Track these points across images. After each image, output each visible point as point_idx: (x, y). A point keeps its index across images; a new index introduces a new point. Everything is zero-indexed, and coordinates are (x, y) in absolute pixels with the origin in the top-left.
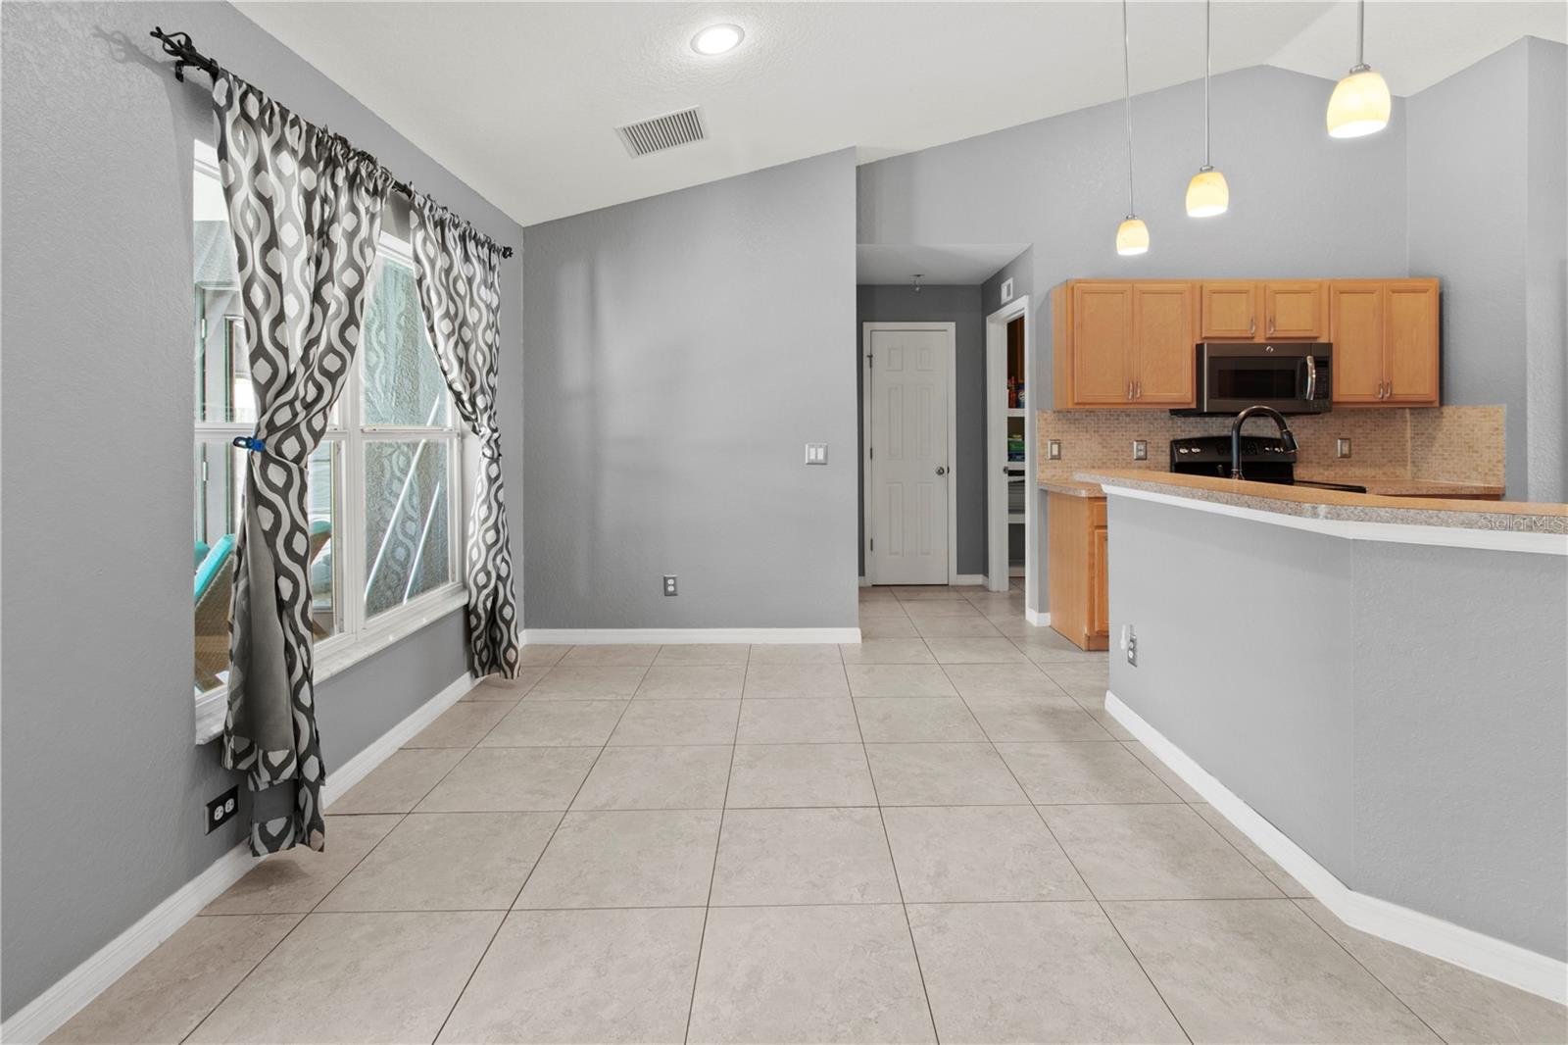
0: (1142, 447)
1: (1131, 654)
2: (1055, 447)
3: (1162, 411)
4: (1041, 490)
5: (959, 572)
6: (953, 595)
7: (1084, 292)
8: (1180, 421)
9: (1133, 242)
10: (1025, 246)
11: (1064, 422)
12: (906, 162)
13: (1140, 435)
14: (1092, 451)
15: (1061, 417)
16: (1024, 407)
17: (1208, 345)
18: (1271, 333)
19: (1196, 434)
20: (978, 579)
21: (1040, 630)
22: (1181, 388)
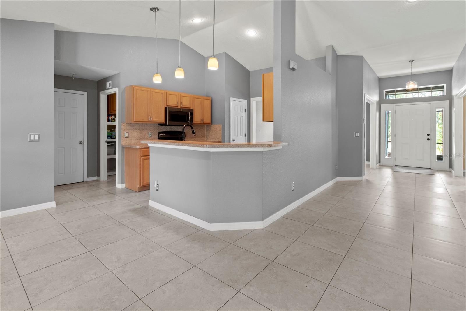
0: (151, 134)
1: (157, 188)
2: (127, 134)
3: (156, 124)
4: (122, 147)
5: (88, 177)
6: (86, 185)
7: (137, 90)
8: (160, 127)
9: (158, 80)
10: (117, 72)
11: (130, 126)
12: (74, 34)
13: (150, 131)
14: (137, 135)
15: (129, 125)
16: (116, 122)
17: (168, 107)
18: (181, 106)
19: (164, 130)
20: (95, 178)
21: (122, 189)
22: (162, 119)
